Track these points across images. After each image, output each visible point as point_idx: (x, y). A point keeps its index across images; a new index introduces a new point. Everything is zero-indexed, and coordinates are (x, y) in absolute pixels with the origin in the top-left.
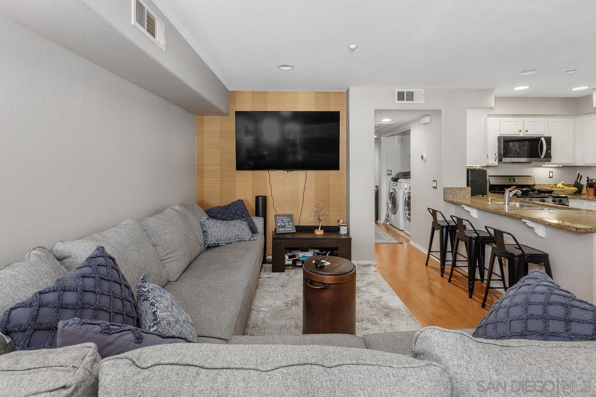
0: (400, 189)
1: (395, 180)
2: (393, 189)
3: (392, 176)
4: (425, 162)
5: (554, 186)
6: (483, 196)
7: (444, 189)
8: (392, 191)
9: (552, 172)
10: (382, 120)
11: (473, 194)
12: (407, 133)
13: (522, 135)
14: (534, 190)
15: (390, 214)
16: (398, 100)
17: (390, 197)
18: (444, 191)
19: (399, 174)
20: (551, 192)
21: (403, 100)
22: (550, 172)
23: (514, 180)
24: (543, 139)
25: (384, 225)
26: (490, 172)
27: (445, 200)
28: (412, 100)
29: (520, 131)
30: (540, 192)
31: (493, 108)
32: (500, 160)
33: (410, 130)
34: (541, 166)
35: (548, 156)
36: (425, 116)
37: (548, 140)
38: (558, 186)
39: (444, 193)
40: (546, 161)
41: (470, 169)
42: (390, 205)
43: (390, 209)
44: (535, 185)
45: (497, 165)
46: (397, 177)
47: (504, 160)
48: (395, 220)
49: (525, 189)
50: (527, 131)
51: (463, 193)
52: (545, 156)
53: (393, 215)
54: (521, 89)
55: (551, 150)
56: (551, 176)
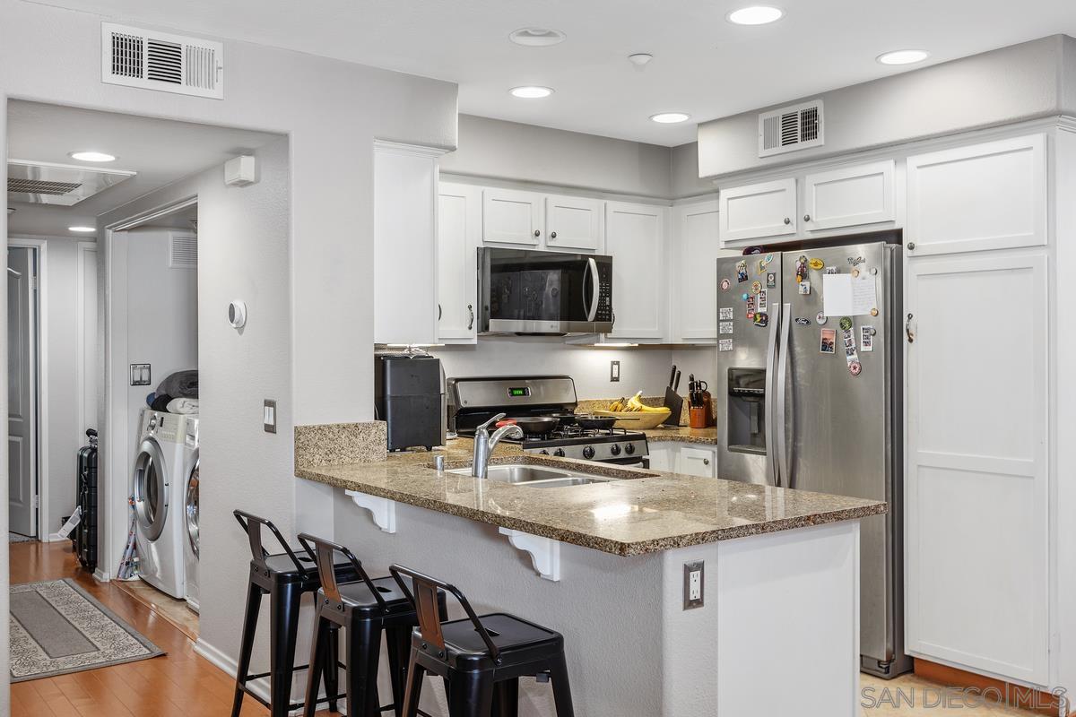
0: (174, 439)
1: (159, 403)
2: (152, 440)
3: (148, 390)
4: (241, 329)
5: (620, 406)
6: (429, 449)
7: (298, 432)
8: (146, 446)
9: (618, 363)
10: (76, 156)
11: (398, 443)
12: (187, 221)
13: (541, 246)
14: (571, 421)
15: (142, 539)
16: (117, 69)
17: (141, 472)
18: (297, 439)
19: (169, 380)
20: (608, 423)
21: (138, 72)
22: (613, 363)
23: (525, 393)
24: (592, 262)
25: (119, 584)
26: (450, 368)
27: (301, 475)
28: (176, 78)
29: (537, 234)
30: (587, 425)
31: (453, 149)
32: (484, 327)
33: (195, 207)
34: (590, 347)
35: (605, 315)
36: (238, 152)
37: (605, 265)
38: (629, 405)
39: (297, 448)
40: (599, 331)
41: (392, 358)
42: (140, 505)
43: (142, 524)
44: (575, 404)
45: (475, 342)
46: (164, 392)
47: (494, 324)
48: (161, 561)
49: (546, 419)
50: (554, 236)
51: (362, 445)
52: (597, 314)
53: (153, 545)
54: (531, 95)
55: (610, 297)
56: (615, 375)
